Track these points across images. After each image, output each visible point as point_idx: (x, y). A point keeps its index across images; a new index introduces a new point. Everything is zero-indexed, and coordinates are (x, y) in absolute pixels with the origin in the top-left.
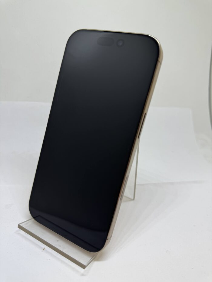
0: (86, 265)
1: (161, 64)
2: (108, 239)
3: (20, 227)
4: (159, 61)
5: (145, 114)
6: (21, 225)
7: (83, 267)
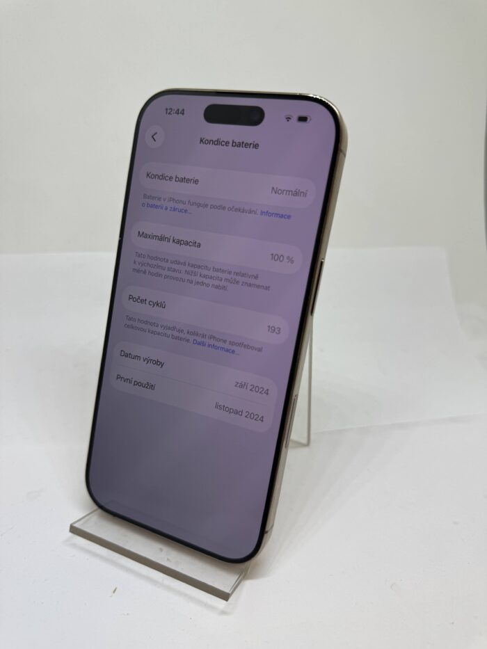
0: (230, 592)
1: (345, 155)
2: (267, 532)
3: (74, 530)
4: (341, 151)
5: (322, 263)
6: (76, 525)
7: (225, 596)
